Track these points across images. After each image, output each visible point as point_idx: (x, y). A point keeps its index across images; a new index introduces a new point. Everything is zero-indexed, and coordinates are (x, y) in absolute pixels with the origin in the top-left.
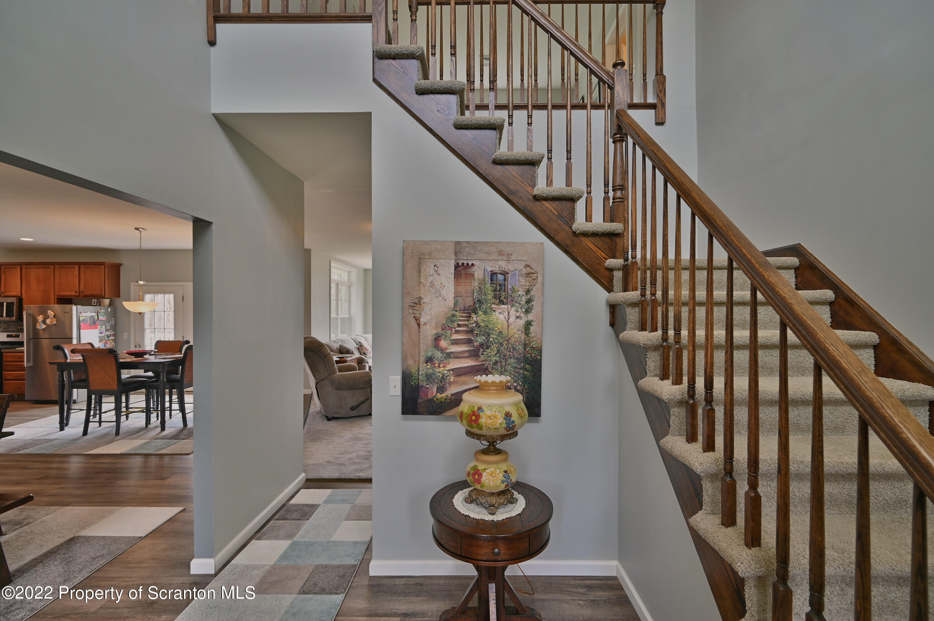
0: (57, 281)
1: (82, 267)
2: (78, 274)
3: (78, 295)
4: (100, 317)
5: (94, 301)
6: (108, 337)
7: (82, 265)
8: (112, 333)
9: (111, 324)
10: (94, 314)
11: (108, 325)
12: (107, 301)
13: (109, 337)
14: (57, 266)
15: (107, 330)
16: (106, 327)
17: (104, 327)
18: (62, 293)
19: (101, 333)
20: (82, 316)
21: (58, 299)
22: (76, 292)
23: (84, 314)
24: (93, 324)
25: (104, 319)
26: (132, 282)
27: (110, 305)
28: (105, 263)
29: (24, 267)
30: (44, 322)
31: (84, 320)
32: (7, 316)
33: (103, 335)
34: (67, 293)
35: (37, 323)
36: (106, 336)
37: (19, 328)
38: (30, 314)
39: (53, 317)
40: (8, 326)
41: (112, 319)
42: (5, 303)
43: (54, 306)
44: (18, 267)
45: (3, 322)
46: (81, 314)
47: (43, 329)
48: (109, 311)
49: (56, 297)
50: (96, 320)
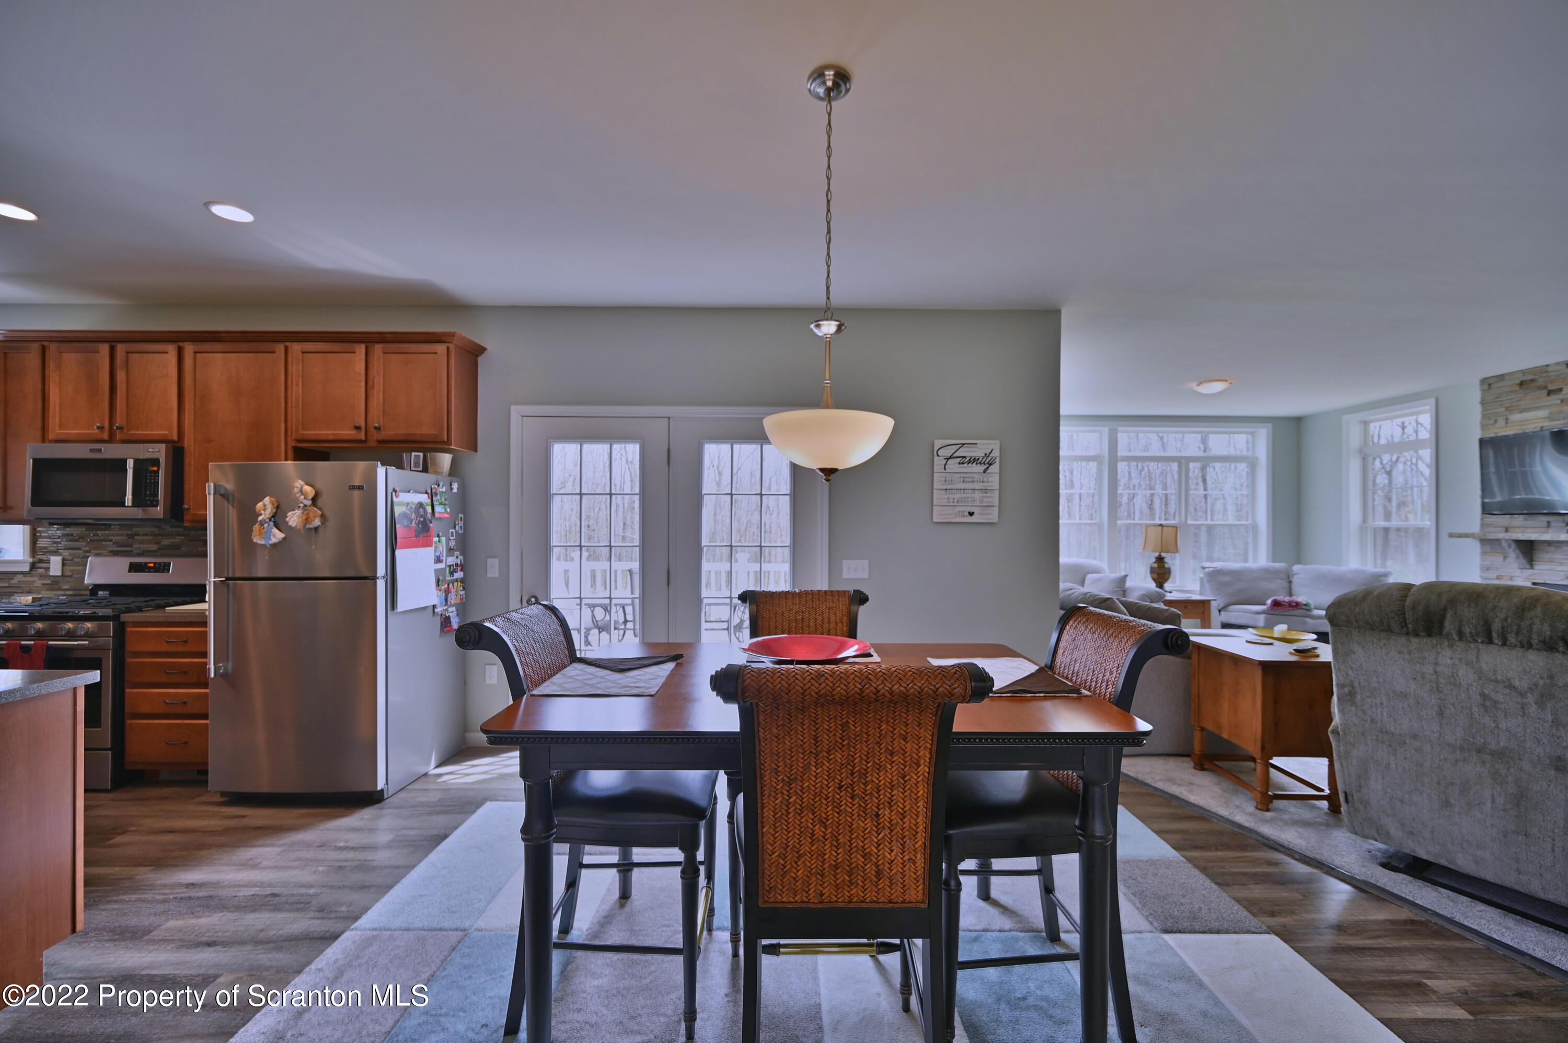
0: (296, 390)
1: (378, 348)
2: (363, 373)
3: (363, 438)
4: (438, 509)
5: (414, 456)
6: (452, 574)
7: (376, 341)
8: (460, 559)
9: (457, 532)
10: (424, 498)
11: (452, 534)
12: (445, 460)
13: (454, 571)
14: (295, 345)
15: (450, 551)
16: (448, 540)
17: (443, 539)
18: (310, 433)
19: (438, 560)
20: (397, 504)
21: (295, 449)
22: (356, 426)
23: (401, 497)
24: (422, 530)
25: (444, 516)
26: (516, 403)
27: (454, 471)
28: (452, 335)
29: (189, 349)
30: (277, 520)
31: (404, 515)
32: (136, 503)
33: (441, 566)
34: (326, 433)
35: (256, 527)
36: (448, 569)
37: (166, 542)
38: (221, 494)
39: (309, 503)
40: (131, 536)
41: (460, 515)
42: (130, 464)
43: (290, 466)
44: (172, 349)
45: (127, 524)
46: (397, 496)
47: (274, 546)
48: (455, 490)
49: (292, 443)
50: (429, 516)
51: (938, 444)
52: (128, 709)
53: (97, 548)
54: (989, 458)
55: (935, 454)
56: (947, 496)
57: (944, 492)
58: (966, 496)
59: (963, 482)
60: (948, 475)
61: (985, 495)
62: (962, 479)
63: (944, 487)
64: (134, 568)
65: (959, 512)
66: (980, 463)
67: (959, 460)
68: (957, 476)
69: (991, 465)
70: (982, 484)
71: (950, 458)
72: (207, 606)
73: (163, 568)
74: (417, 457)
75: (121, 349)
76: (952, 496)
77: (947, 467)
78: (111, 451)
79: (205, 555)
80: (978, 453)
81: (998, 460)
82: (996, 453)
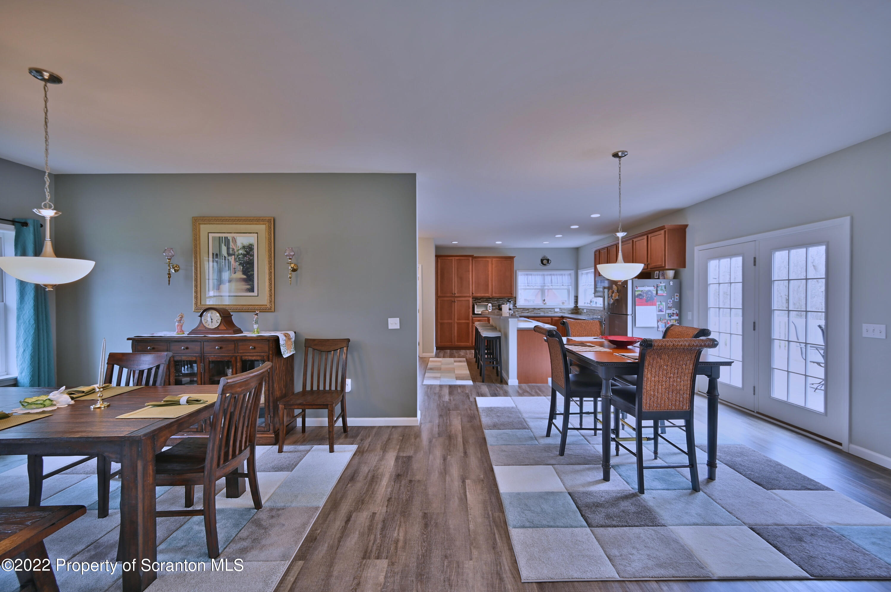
1: (649, 236)
2: (646, 245)
3: (646, 268)
4: (660, 292)
6: (670, 317)
7: (649, 234)
8: (675, 311)
9: (674, 301)
10: (654, 288)
11: (670, 301)
12: (671, 273)
14: (634, 240)
15: (669, 308)
16: (667, 304)
17: (664, 304)
19: (661, 311)
20: (638, 291)
23: (639, 289)
24: (651, 300)
25: (664, 294)
26: (698, 245)
27: (676, 276)
31: (640, 295)
33: (664, 313)
36: (667, 315)
39: (616, 292)
41: (676, 294)
46: (637, 288)
47: (611, 304)
48: (674, 283)
50: (655, 295)
74: (657, 273)
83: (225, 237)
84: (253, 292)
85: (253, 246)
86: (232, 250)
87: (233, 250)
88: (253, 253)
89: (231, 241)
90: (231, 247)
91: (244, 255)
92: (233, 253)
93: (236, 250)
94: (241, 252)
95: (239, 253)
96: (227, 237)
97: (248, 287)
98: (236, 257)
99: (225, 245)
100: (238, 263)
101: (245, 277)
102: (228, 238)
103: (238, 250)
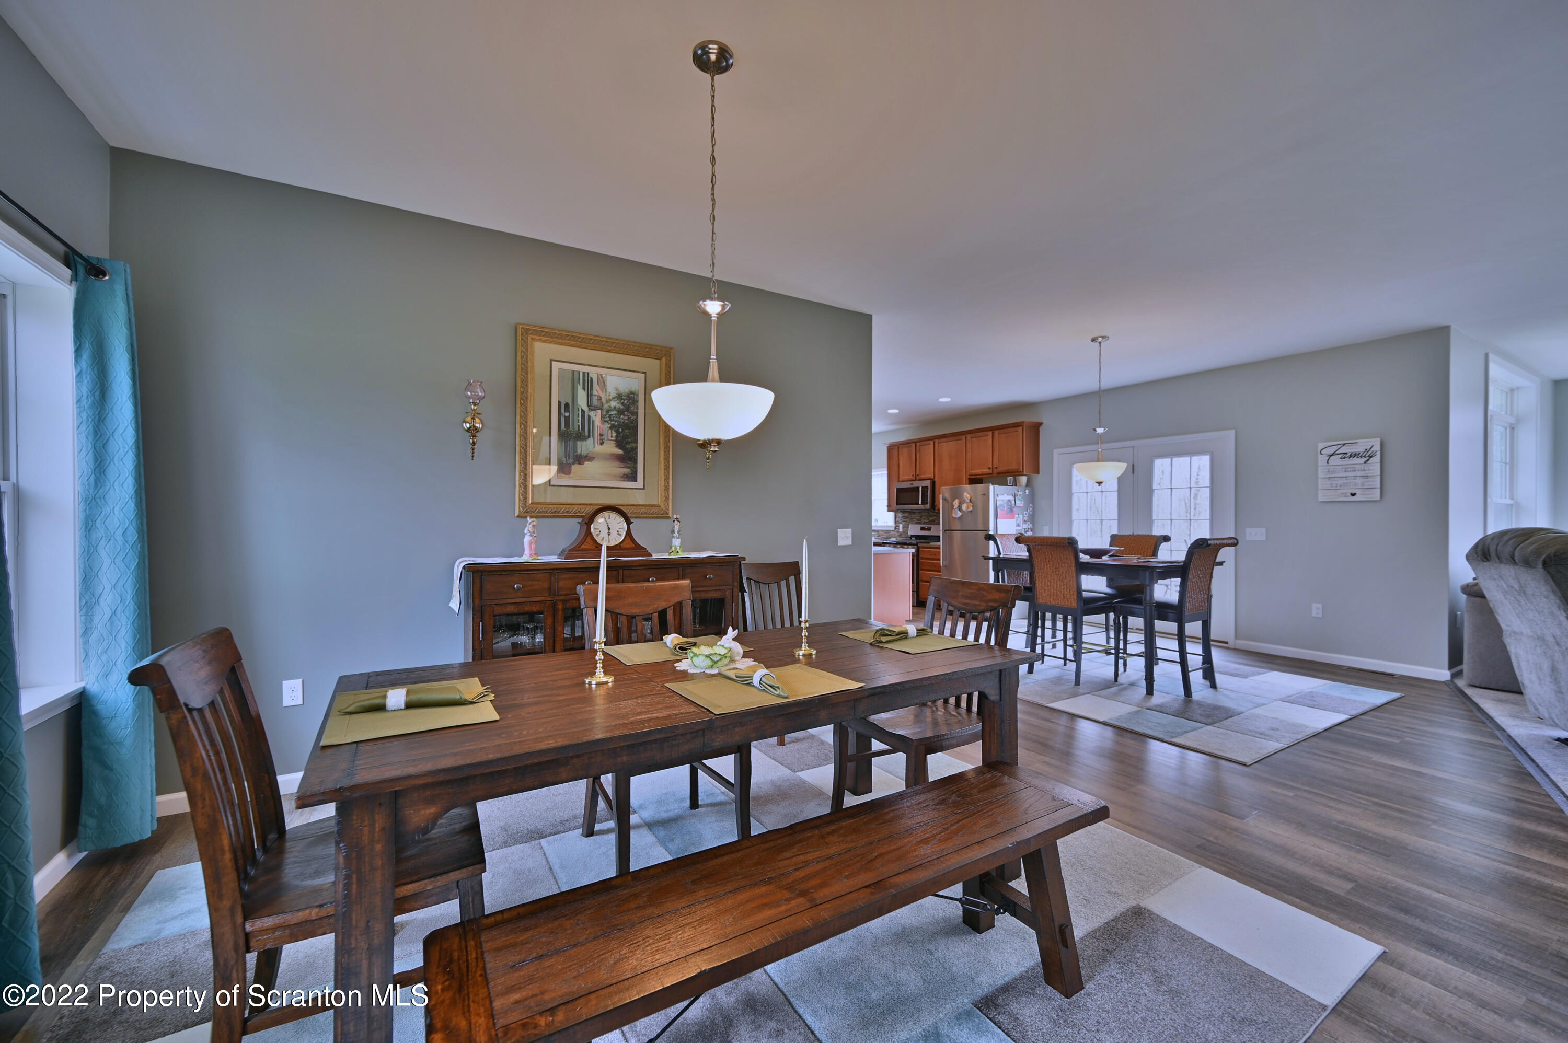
0: (969, 455)
1: (996, 432)
2: (991, 444)
3: (992, 472)
4: (1017, 503)
5: (1010, 479)
7: (996, 430)
8: (1030, 526)
9: (1028, 513)
10: (1011, 498)
12: (1024, 480)
13: (1027, 531)
14: (969, 436)
15: (1025, 522)
16: (1023, 516)
17: (1021, 516)
18: (973, 472)
19: (1018, 525)
20: (999, 500)
21: (969, 479)
22: (989, 468)
23: (1000, 497)
24: (1011, 511)
25: (1021, 505)
26: (1056, 448)
27: (1028, 484)
28: (1023, 422)
29: (937, 441)
30: (960, 508)
31: (1001, 505)
32: (922, 504)
33: (1020, 528)
34: (979, 471)
35: (953, 511)
36: (1023, 530)
37: (931, 519)
38: (944, 499)
39: (969, 501)
40: (921, 517)
41: (1030, 505)
42: (920, 488)
43: (968, 487)
44: (932, 442)
45: (920, 512)
47: (959, 518)
48: (1027, 493)
49: (968, 477)
50: (1013, 505)
51: (1321, 446)
52: (920, 578)
53: (911, 521)
54: (1369, 453)
55: (1319, 453)
56: (1330, 483)
57: (1327, 480)
58: (1349, 481)
59: (1345, 471)
60: (1332, 467)
61: (1367, 480)
62: (1344, 470)
63: (1328, 476)
64: (922, 529)
65: (1342, 493)
66: (1361, 457)
67: (1341, 456)
68: (1340, 467)
69: (1371, 457)
70: (1364, 472)
71: (1333, 455)
72: (941, 543)
73: (929, 529)
74: (1011, 479)
75: (918, 444)
76: (1334, 482)
77: (1329, 461)
78: (916, 484)
79: (939, 524)
80: (1360, 449)
81: (1378, 453)
82: (1377, 448)
83: (584, 373)
84: (635, 480)
85: (637, 395)
86: (598, 400)
87: (600, 399)
88: (637, 408)
89: (595, 381)
90: (595, 392)
91: (621, 412)
92: (600, 405)
93: (604, 400)
94: (613, 404)
95: (610, 407)
96: (588, 373)
97: (627, 471)
98: (604, 413)
99: (584, 388)
100: (607, 426)
101: (620, 452)
102: (590, 375)
103: (608, 401)
